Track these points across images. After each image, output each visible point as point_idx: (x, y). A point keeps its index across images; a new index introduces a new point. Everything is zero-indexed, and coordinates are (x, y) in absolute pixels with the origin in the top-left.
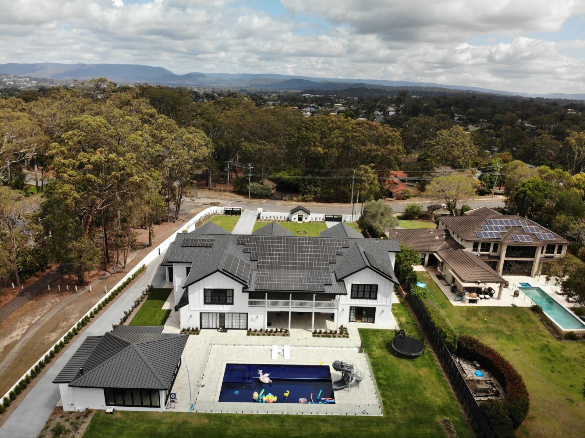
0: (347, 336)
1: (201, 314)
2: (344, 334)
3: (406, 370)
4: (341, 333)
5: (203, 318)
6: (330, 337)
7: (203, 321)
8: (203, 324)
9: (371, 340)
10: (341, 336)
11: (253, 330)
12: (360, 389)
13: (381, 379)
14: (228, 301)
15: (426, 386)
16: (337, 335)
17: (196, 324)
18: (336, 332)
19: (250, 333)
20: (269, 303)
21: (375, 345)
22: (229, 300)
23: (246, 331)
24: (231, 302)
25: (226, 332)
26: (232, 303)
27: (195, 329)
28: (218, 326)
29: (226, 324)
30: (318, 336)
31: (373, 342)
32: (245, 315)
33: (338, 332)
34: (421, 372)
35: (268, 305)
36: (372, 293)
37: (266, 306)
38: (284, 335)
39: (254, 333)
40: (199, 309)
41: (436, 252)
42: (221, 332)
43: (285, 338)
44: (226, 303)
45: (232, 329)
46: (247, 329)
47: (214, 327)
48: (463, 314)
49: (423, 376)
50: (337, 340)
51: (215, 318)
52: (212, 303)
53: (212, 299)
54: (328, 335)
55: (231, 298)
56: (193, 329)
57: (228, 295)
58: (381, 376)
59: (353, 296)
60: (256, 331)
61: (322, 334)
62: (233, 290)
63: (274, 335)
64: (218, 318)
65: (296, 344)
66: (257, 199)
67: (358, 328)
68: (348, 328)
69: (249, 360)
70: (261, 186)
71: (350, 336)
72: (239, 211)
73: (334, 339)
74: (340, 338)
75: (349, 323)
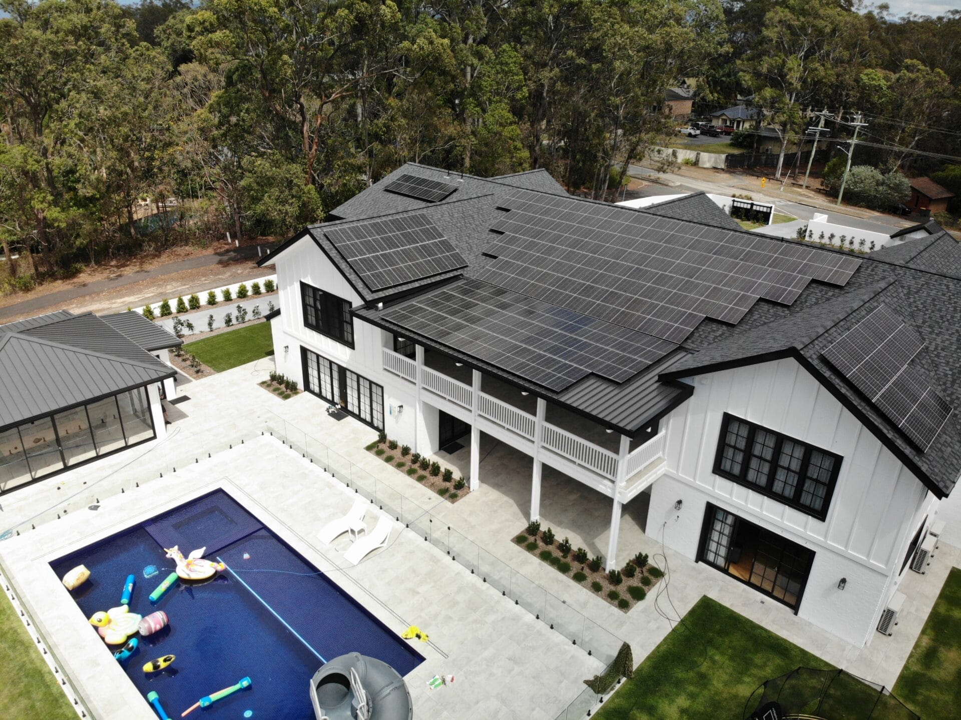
0: (627, 598)
1: (304, 350)
2: (622, 588)
4: (617, 578)
5: (310, 363)
7: (310, 371)
8: (311, 379)
14: (346, 336)
18: (602, 564)
19: (379, 445)
20: (425, 378)
22: (347, 332)
24: (350, 339)
25: (341, 418)
27: (291, 383)
29: (349, 398)
30: (531, 548)
32: (380, 392)
36: (809, 487)
37: (419, 383)
38: (442, 492)
39: (388, 450)
40: (297, 334)
42: (332, 413)
43: (438, 500)
44: (340, 339)
45: (359, 418)
46: (382, 432)
47: (330, 397)
50: (574, 594)
51: (328, 372)
52: (318, 328)
54: (568, 559)
55: (349, 329)
56: (288, 383)
57: (345, 316)
59: (725, 466)
61: (549, 548)
62: (350, 305)
63: (421, 479)
64: (335, 375)
66: (857, 208)
67: (705, 596)
68: (666, 577)
69: (269, 509)
70: (880, 177)
71: (638, 607)
72: (766, 212)
73: (569, 586)
74: (590, 593)
75: (697, 561)
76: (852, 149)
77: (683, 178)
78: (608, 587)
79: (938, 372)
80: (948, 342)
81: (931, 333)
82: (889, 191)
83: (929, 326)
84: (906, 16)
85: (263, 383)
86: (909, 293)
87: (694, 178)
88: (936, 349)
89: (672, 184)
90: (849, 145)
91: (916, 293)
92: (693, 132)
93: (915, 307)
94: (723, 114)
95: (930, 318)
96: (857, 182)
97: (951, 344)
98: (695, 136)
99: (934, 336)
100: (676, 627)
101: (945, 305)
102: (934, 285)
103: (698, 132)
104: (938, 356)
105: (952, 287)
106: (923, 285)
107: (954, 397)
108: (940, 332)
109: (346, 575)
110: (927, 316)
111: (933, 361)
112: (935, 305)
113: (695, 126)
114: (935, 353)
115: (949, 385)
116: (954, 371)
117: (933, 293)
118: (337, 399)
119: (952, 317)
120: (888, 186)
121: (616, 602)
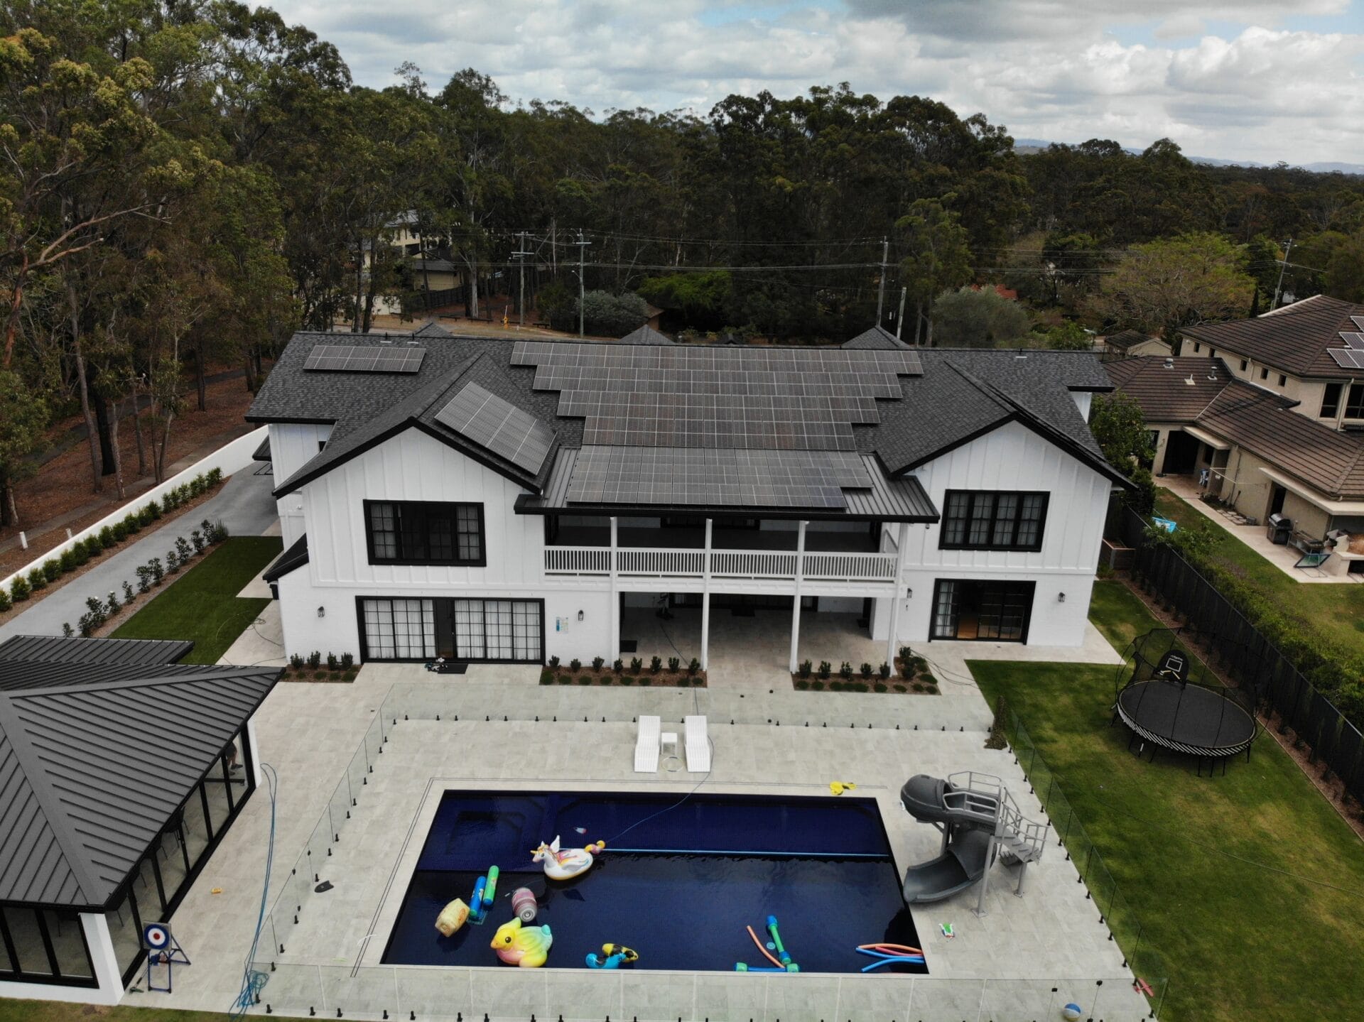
0: (928, 686)
1: (360, 602)
2: (916, 681)
3: (1199, 817)
4: (906, 674)
5: (370, 618)
6: (862, 689)
7: (371, 630)
8: (372, 641)
9: (1028, 701)
10: (908, 685)
11: (565, 662)
12: (1028, 899)
13: (1107, 852)
14: (464, 554)
15: (1300, 879)
16: (889, 684)
17: (344, 642)
18: (885, 670)
19: (554, 674)
20: (624, 562)
21: (1049, 719)
22: (467, 547)
23: (537, 670)
24: (475, 554)
25: (462, 671)
26: (481, 562)
27: (339, 659)
28: (431, 653)
29: (461, 641)
30: (818, 687)
31: (1036, 706)
32: (534, 609)
33: (894, 672)
34: (1262, 822)
35: (620, 567)
36: (1024, 528)
37: (614, 572)
38: (684, 683)
39: (571, 675)
40: (349, 582)
41: (1194, 424)
42: (442, 671)
43: (689, 691)
44: (454, 560)
45: (485, 660)
46: (541, 661)
47: (417, 653)
48: (1341, 609)
49: (1275, 836)
50: (893, 702)
51: (415, 618)
52: (401, 559)
53: (398, 546)
54: (856, 681)
55: (474, 541)
56: (332, 659)
57: (462, 527)
58: (1103, 840)
59: (950, 538)
60: (576, 665)
61: (831, 680)
62: (479, 507)
63: (645, 683)
64: (429, 618)
65: (734, 717)
67: (965, 660)
69: (541, 778)
71: (943, 687)
74: (902, 695)
75: (929, 641)
76: (581, 271)
109: (714, 783)
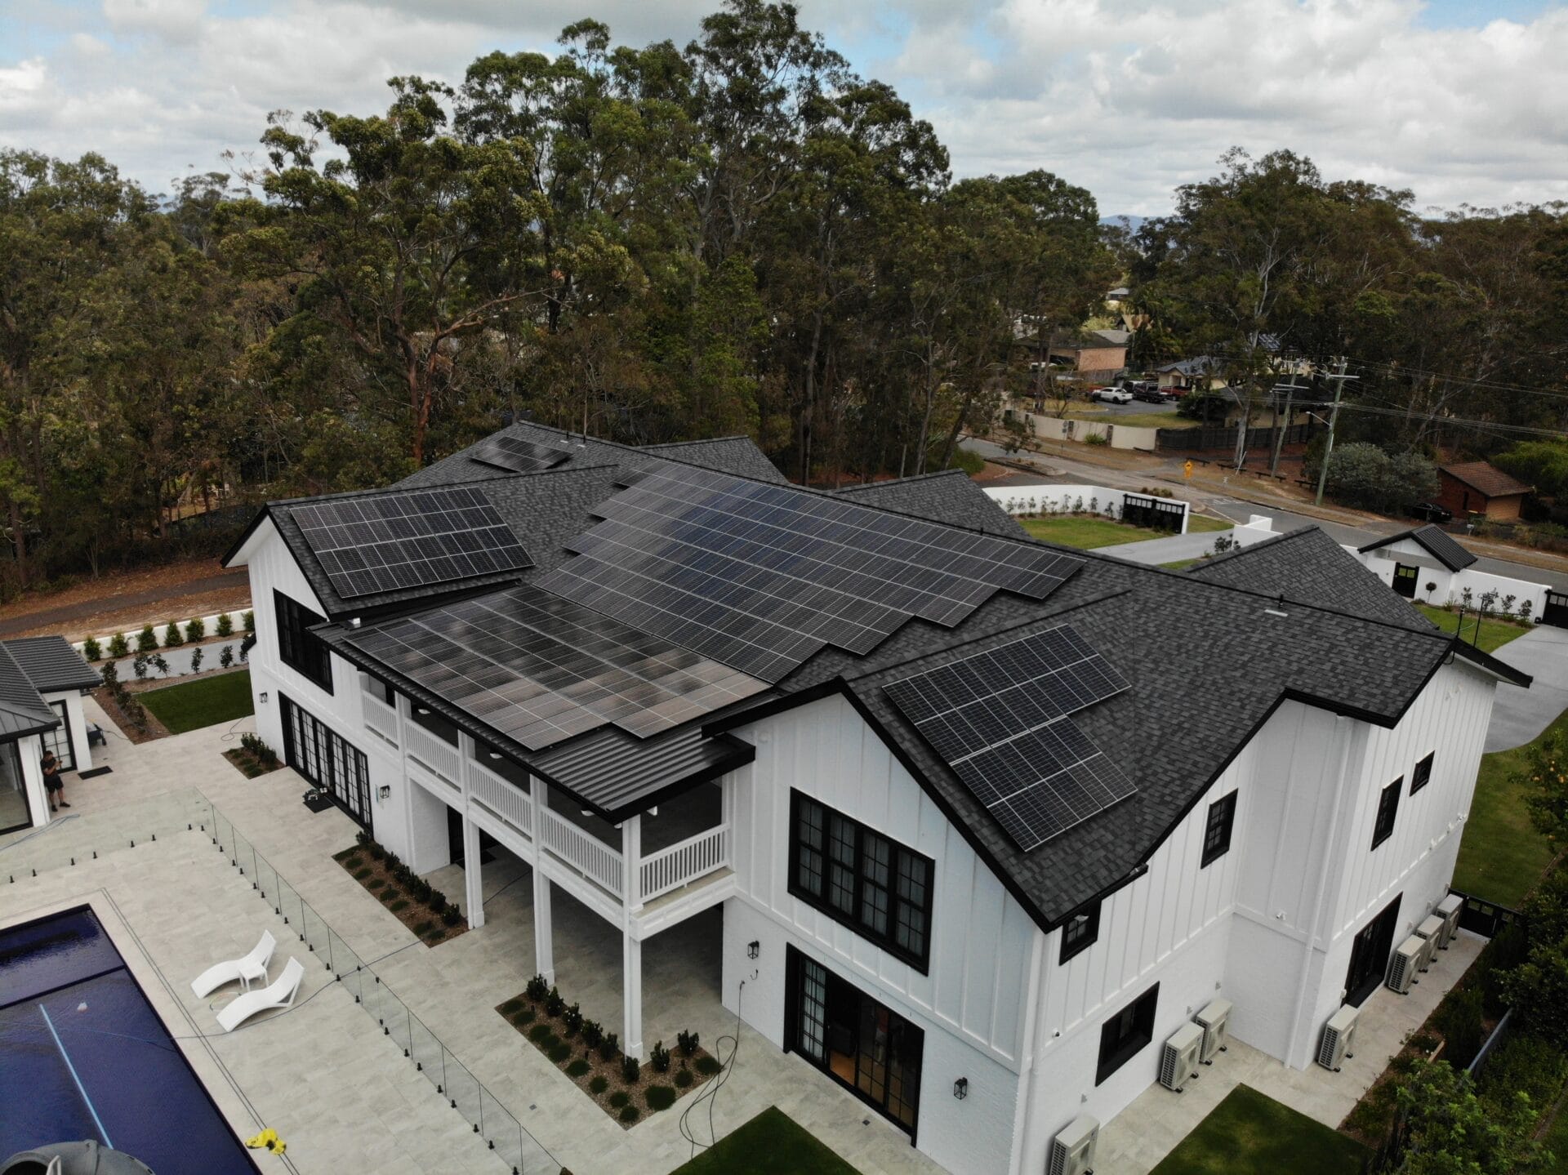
1: (284, 699)
2: (638, 1088)
5: (293, 720)
6: (561, 1055)
7: (294, 734)
8: (295, 747)
14: (323, 673)
19: (359, 851)
20: (409, 738)
22: (324, 667)
24: (328, 677)
25: (320, 809)
26: (330, 688)
29: (336, 777)
35: (408, 743)
36: (902, 914)
37: (404, 748)
38: (421, 929)
39: (368, 861)
40: (274, 672)
42: (310, 801)
43: (409, 940)
44: (318, 678)
45: (347, 809)
51: (311, 734)
53: (293, 646)
55: (326, 661)
59: (804, 880)
63: (397, 907)
66: (1349, 510)
67: (774, 1108)
68: (723, 1074)
69: (142, 940)
70: (1385, 459)
71: (654, 1121)
72: (1176, 514)
73: (554, 1082)
74: (583, 1095)
75: (786, 1051)
76: (1334, 415)
77: (1075, 464)
78: (616, 1085)
79: (1139, 732)
80: (1174, 686)
81: (1152, 671)
82: (1401, 483)
83: (1154, 661)
84: (1456, 210)
85: (232, 752)
86: (1142, 610)
87: (1091, 464)
88: (1150, 695)
89: (1052, 473)
90: (1331, 410)
91: (1153, 610)
92: (1120, 396)
93: (1144, 631)
94: (1175, 369)
95: (1161, 648)
96: (1346, 469)
97: (1178, 689)
98: (1125, 402)
99: (1155, 676)
100: (700, 1156)
101: (1193, 628)
102: (1187, 598)
103: (1129, 396)
104: (1148, 707)
105: (1215, 599)
106: (1170, 597)
107: (1149, 772)
108: (1168, 670)
109: (207, 1046)
110: (1155, 646)
111: (1137, 714)
112: (1176, 628)
113: (1129, 387)
114: (1147, 702)
115: (1148, 753)
116: (1166, 730)
117: (1180, 610)
118: (325, 779)
119: (1196, 647)
120: (1398, 473)
121: (619, 1112)
